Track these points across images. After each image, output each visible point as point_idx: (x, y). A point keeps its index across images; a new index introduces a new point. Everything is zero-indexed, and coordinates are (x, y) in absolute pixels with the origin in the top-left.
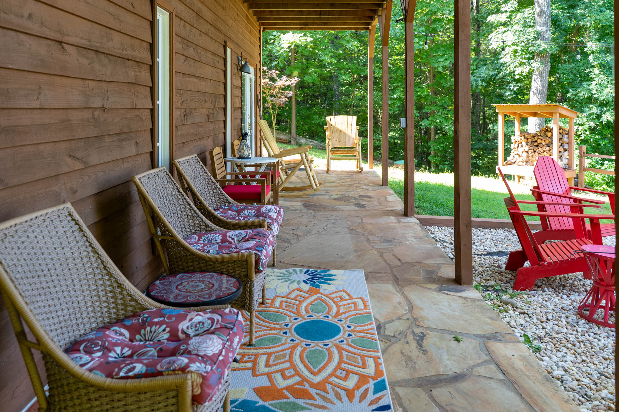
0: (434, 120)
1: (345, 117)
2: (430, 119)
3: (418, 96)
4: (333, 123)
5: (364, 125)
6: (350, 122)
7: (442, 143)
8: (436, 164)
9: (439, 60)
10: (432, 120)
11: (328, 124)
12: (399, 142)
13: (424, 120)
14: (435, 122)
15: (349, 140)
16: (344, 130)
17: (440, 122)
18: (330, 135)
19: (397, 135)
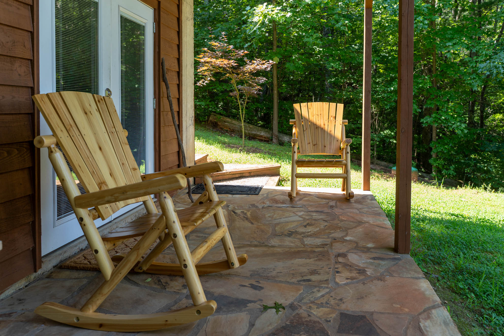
0: (439, 117)
1: (325, 105)
2: (434, 115)
3: (419, 88)
4: (305, 113)
5: (355, 122)
6: (332, 113)
7: (447, 144)
8: (438, 168)
9: (447, 44)
10: (435, 117)
11: (296, 116)
12: (395, 142)
13: (426, 117)
14: (440, 119)
15: (330, 143)
16: (322, 126)
17: (445, 119)
18: (299, 133)
19: (393, 134)
